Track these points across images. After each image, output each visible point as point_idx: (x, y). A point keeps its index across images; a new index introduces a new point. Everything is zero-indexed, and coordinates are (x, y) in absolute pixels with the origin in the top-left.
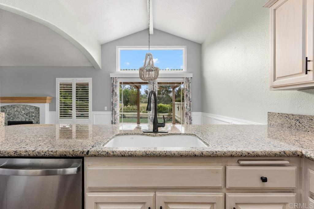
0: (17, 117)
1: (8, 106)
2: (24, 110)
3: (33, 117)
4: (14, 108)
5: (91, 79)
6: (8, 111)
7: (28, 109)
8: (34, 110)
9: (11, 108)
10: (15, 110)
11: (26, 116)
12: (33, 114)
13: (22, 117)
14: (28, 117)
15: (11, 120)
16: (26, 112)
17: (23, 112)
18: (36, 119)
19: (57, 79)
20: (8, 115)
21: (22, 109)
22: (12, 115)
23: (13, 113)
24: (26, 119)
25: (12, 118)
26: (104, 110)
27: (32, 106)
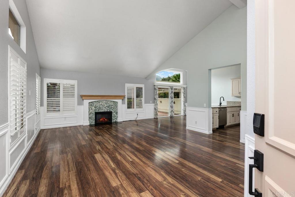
0: (101, 109)
1: (95, 101)
2: (106, 104)
3: (112, 109)
4: (99, 103)
5: (144, 85)
6: (95, 105)
7: (109, 103)
8: (112, 104)
9: (97, 103)
10: (100, 104)
11: (108, 108)
12: (112, 107)
13: (105, 109)
14: (109, 108)
15: (97, 111)
16: (108, 105)
17: (106, 105)
18: (114, 110)
19: (126, 84)
20: (95, 107)
21: (105, 104)
22: (98, 108)
23: (99, 106)
24: (107, 110)
25: (98, 110)
26: (150, 103)
27: (112, 101)
